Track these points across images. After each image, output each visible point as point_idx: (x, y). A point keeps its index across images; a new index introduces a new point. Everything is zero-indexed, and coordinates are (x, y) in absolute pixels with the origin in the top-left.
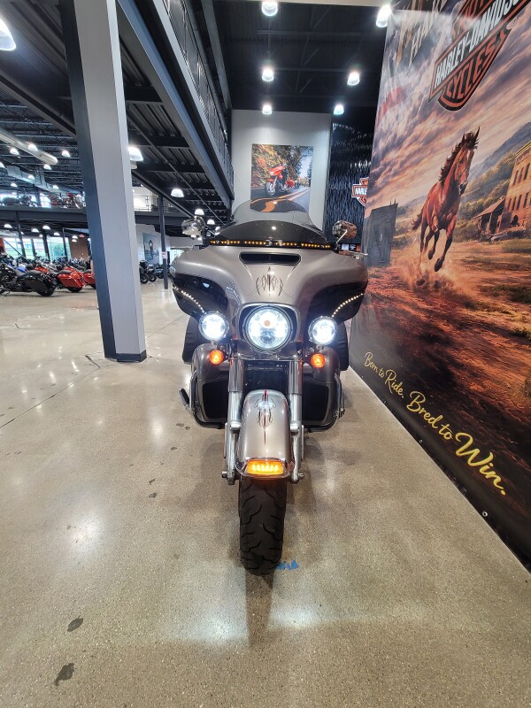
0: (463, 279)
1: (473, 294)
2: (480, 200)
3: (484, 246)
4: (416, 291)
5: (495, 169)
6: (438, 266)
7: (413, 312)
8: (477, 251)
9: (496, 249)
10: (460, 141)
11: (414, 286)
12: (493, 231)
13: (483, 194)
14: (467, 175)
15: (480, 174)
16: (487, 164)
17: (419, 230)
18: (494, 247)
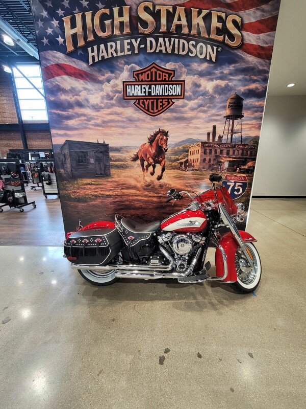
0: (176, 183)
1: (183, 188)
2: (177, 157)
3: (184, 172)
4: (145, 189)
5: (181, 148)
6: (159, 178)
7: (146, 199)
8: (180, 174)
9: (189, 173)
10: (158, 130)
11: (143, 187)
12: (186, 168)
13: (177, 155)
14: (167, 146)
15: (173, 147)
16: (176, 145)
17: (139, 162)
18: (187, 173)
